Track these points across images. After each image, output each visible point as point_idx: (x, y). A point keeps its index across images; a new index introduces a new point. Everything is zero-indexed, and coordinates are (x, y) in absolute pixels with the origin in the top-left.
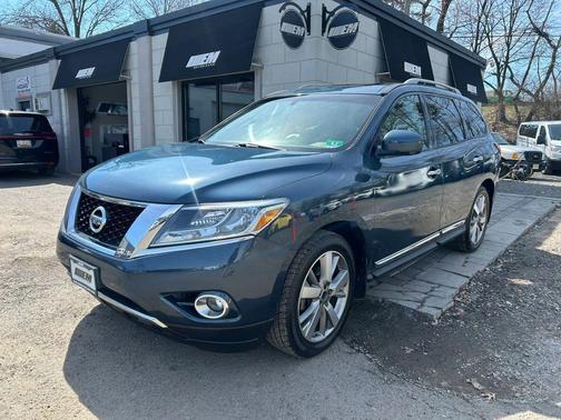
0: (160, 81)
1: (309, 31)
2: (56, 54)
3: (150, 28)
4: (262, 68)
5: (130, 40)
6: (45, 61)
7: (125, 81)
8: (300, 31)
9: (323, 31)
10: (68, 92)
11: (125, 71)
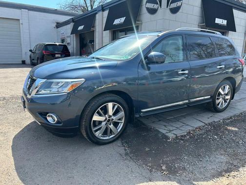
0: (104, 31)
1: (161, 6)
2: (73, 20)
3: (103, 9)
4: (142, 24)
5: (96, 13)
6: (69, 24)
7: (94, 31)
8: (156, 6)
9: (167, 6)
10: (76, 36)
11: (94, 27)
